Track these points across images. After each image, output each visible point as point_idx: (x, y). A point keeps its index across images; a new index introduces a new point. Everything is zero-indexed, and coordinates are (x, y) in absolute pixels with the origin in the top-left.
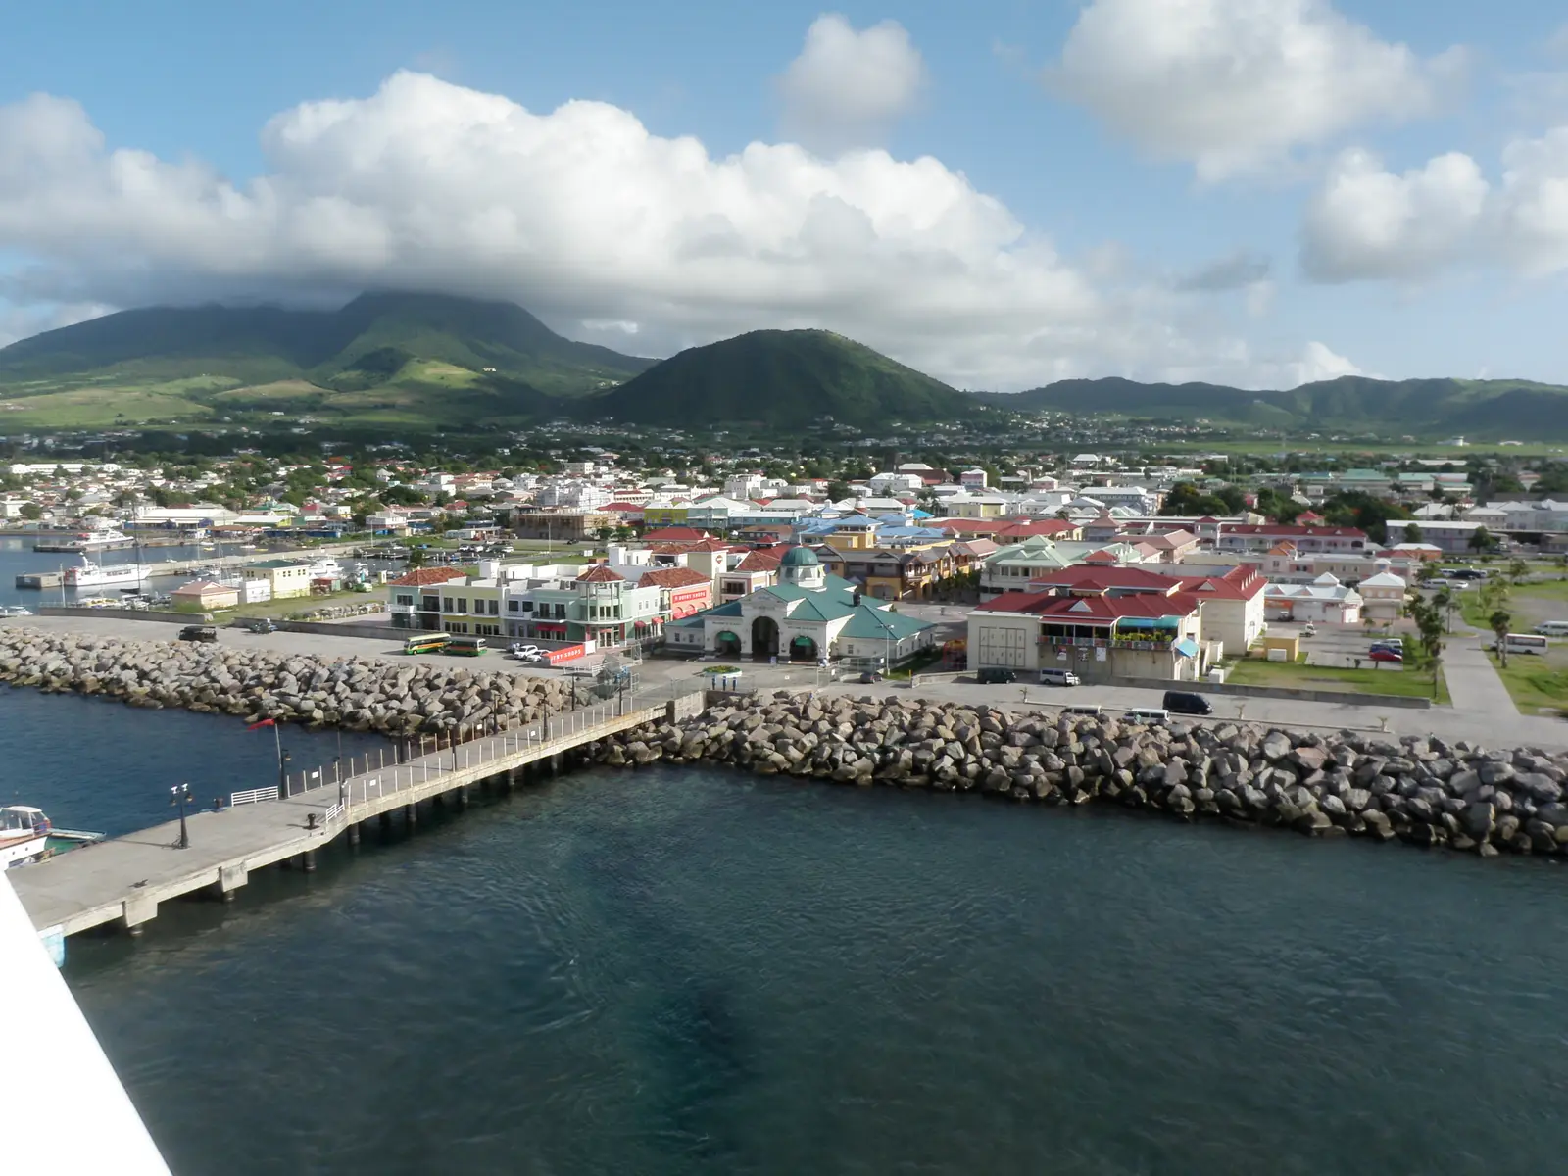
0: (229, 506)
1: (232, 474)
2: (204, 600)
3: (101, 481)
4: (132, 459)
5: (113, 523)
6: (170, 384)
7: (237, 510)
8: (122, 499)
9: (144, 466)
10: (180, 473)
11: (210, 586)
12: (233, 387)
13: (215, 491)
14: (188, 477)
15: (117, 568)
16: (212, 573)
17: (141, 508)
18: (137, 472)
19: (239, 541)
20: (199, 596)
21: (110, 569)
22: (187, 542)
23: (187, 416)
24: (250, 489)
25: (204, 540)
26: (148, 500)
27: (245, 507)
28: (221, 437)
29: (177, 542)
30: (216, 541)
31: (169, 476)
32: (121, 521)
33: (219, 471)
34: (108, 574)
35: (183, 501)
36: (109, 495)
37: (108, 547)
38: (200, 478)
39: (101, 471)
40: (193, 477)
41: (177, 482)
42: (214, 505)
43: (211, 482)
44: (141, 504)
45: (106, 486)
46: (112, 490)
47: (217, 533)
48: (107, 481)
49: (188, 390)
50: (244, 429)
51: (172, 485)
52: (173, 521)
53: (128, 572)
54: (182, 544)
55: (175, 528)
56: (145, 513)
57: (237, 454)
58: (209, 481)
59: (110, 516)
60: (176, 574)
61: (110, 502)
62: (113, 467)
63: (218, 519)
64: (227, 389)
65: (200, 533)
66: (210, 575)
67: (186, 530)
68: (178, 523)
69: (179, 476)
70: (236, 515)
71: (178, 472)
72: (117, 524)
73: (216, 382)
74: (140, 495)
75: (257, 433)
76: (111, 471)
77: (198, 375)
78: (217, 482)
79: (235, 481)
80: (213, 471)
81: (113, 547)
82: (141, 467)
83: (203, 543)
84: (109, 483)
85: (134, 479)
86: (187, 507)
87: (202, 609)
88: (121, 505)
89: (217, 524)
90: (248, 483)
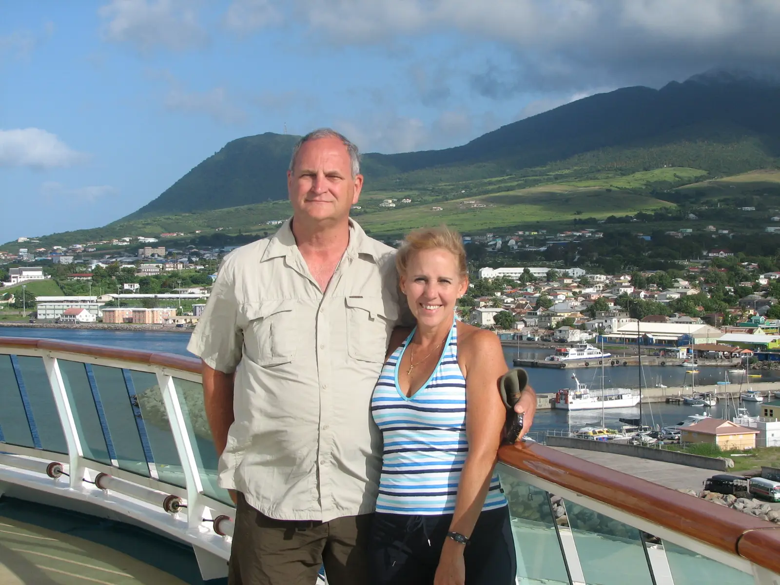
0: (708, 321)
1: (706, 282)
2: (720, 441)
3: (567, 287)
4: (596, 262)
5: (585, 336)
6: (630, 178)
7: (719, 326)
8: (594, 309)
9: (610, 270)
10: (650, 281)
11: (726, 424)
12: (697, 179)
13: (692, 303)
14: (659, 285)
15: (608, 392)
16: (708, 402)
17: (615, 320)
18: (603, 277)
19: (726, 363)
20: (715, 435)
21: (600, 393)
22: (669, 362)
23: (649, 213)
24: (729, 301)
25: (686, 360)
26: (620, 311)
27: (728, 322)
28: (687, 237)
29: (657, 361)
30: (700, 363)
31: (636, 283)
32: (594, 335)
33: (690, 279)
34: (599, 399)
35: (659, 314)
36: (578, 303)
37: (587, 364)
38: (672, 287)
39: (566, 276)
40: (664, 286)
41: (647, 290)
42: (692, 320)
43: (684, 291)
44: (614, 316)
45: (574, 293)
46: (581, 299)
47: (701, 353)
48: (575, 287)
49: (648, 184)
50: (712, 228)
51: (643, 294)
52: (650, 336)
53: (619, 397)
54: (663, 364)
55: (652, 344)
56: (619, 327)
57: (706, 257)
58: (681, 290)
59: (583, 328)
60: (667, 401)
61: (582, 312)
62: (578, 272)
63: (700, 336)
64: (690, 182)
65: (682, 352)
66: (706, 406)
67: (666, 347)
68: (655, 338)
69: (648, 284)
70: (719, 332)
71: (648, 279)
72: (590, 337)
73: (678, 174)
74: (611, 305)
75: (726, 232)
76: (575, 276)
77: (658, 166)
78: (691, 292)
79: (710, 291)
80: (684, 278)
81: (591, 364)
82: (607, 272)
83: (686, 364)
84: (577, 290)
85: (601, 285)
86: (663, 321)
87: (717, 450)
88: (593, 316)
89: (698, 341)
90: (726, 293)
